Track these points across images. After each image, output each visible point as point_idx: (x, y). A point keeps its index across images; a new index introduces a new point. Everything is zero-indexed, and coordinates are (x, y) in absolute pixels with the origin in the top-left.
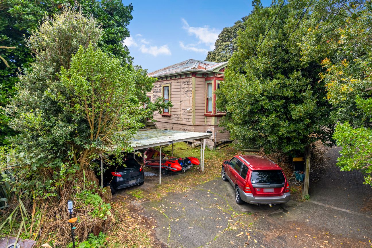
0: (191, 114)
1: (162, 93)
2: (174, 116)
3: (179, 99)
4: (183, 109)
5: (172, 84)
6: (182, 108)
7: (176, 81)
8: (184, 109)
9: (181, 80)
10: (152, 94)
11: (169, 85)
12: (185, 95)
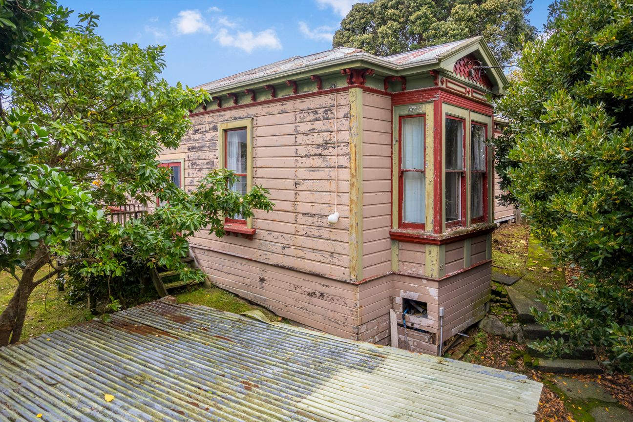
0: (343, 236)
1: (219, 153)
2: (269, 238)
3: (290, 173)
4: (305, 214)
5: (260, 121)
6: (303, 207)
7: (276, 107)
8: (313, 215)
9: (298, 102)
10: (185, 156)
11: (246, 123)
12: (318, 162)
